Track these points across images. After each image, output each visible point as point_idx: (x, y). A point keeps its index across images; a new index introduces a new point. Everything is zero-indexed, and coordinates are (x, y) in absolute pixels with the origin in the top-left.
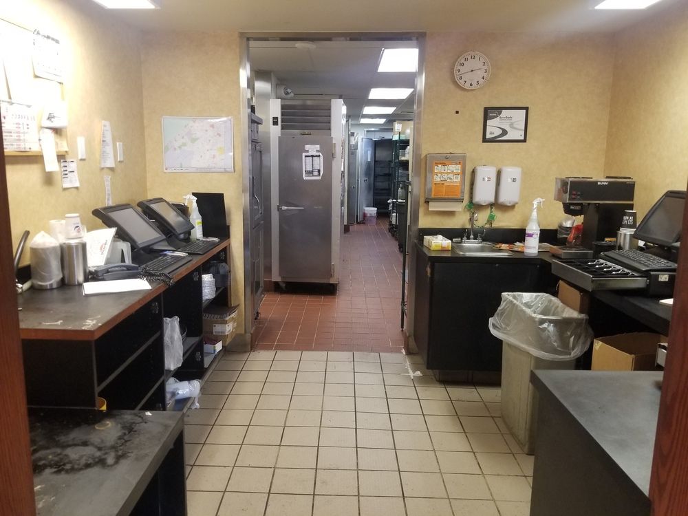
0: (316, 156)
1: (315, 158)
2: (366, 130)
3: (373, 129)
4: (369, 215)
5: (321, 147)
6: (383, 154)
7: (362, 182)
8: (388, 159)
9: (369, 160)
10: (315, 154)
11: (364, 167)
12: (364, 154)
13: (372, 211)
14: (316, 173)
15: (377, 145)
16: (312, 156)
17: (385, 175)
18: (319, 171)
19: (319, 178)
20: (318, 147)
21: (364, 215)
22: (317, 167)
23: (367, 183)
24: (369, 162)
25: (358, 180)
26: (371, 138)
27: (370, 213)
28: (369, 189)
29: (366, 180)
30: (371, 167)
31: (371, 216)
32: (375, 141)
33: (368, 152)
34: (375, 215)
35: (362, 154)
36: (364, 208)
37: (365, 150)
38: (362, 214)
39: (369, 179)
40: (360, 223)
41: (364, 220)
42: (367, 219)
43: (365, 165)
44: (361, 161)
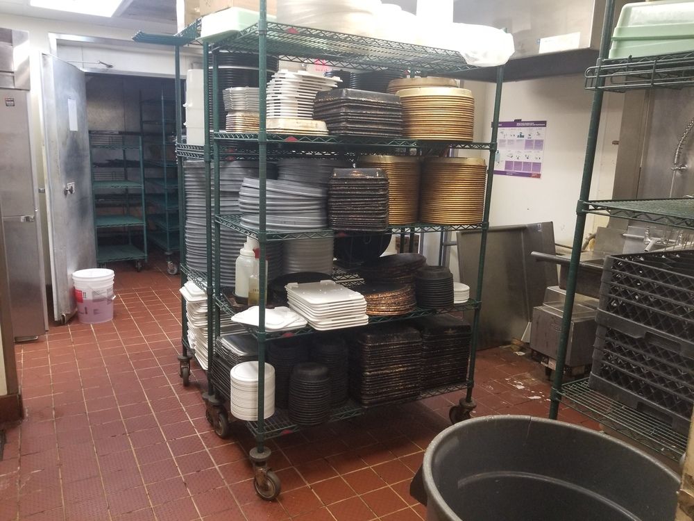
2: (53, 38)
3: (75, 38)
4: (89, 297)
7: (55, 199)
9: (74, 127)
11: (61, 149)
12: (53, 107)
13: (99, 280)
21: (75, 297)
23: (75, 197)
24: (74, 133)
25: (40, 191)
26: (74, 64)
27: (95, 288)
28: (82, 211)
29: (71, 191)
30: (81, 147)
31: (97, 297)
32: (87, 74)
33: (70, 102)
34: (111, 292)
35: (46, 107)
36: (70, 272)
37: (56, 95)
38: (67, 294)
39: (78, 184)
40: (62, 323)
41: (75, 312)
42: (86, 308)
43: (64, 144)
44: (48, 131)
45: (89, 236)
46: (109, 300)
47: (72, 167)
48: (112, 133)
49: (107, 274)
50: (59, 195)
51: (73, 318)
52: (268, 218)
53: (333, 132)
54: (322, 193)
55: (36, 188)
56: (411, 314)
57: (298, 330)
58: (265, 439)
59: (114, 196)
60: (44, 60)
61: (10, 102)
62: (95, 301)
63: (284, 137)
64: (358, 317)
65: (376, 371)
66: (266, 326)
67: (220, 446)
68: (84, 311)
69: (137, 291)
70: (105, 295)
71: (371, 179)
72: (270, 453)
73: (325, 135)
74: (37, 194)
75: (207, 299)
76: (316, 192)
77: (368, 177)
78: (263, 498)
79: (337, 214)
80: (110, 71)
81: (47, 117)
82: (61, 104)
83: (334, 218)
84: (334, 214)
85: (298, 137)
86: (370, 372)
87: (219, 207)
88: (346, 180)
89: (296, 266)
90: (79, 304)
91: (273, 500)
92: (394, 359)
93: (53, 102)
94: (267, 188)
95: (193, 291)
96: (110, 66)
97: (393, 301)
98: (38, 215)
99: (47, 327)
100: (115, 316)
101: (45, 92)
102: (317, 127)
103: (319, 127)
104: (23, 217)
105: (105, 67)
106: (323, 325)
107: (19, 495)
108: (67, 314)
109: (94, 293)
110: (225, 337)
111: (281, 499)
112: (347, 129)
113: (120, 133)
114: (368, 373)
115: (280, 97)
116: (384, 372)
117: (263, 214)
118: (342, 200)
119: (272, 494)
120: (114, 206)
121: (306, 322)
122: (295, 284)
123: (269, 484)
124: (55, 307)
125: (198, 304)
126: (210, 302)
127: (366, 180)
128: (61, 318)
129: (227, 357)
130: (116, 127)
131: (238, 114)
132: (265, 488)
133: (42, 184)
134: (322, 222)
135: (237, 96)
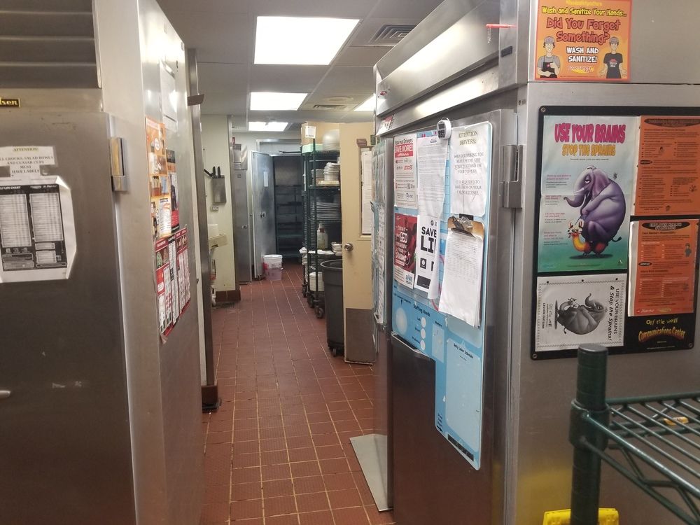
0: (44, 189)
1: (36, 198)
2: (258, 141)
3: (269, 141)
4: (270, 267)
5: (58, 154)
6: (285, 176)
7: (257, 219)
8: (293, 182)
9: (266, 185)
10: (36, 179)
11: (259, 196)
12: (257, 176)
13: (275, 259)
14: (49, 257)
15: (276, 163)
16: (27, 190)
17: (290, 204)
18: (60, 247)
19: (64, 274)
20: (47, 154)
21: (264, 267)
22: (49, 233)
23: (266, 218)
24: (266, 187)
26: (267, 154)
27: (273, 263)
28: (269, 227)
29: (264, 215)
30: (270, 195)
31: (274, 267)
32: (274, 158)
33: (264, 172)
34: (281, 266)
35: (254, 176)
36: (262, 255)
37: (258, 170)
38: (260, 265)
39: (268, 213)
40: (257, 280)
41: (264, 275)
42: (269, 273)
43: (261, 193)
44: (254, 187)
45: (272, 240)
46: (279, 269)
47: (265, 204)
49: (279, 257)
50: (259, 217)
51: (263, 277)
55: (249, 214)
60: (254, 155)
61: (239, 176)
62: (273, 269)
70: (278, 267)
74: (249, 216)
78: (318, 318)
81: (254, 181)
82: (261, 175)
90: (266, 270)
91: (322, 317)
93: (257, 174)
98: (249, 226)
99: (251, 280)
100: (282, 278)
101: (254, 169)
108: (260, 276)
109: (273, 265)
115: (326, 172)
124: (255, 272)
128: (258, 277)
133: (251, 212)
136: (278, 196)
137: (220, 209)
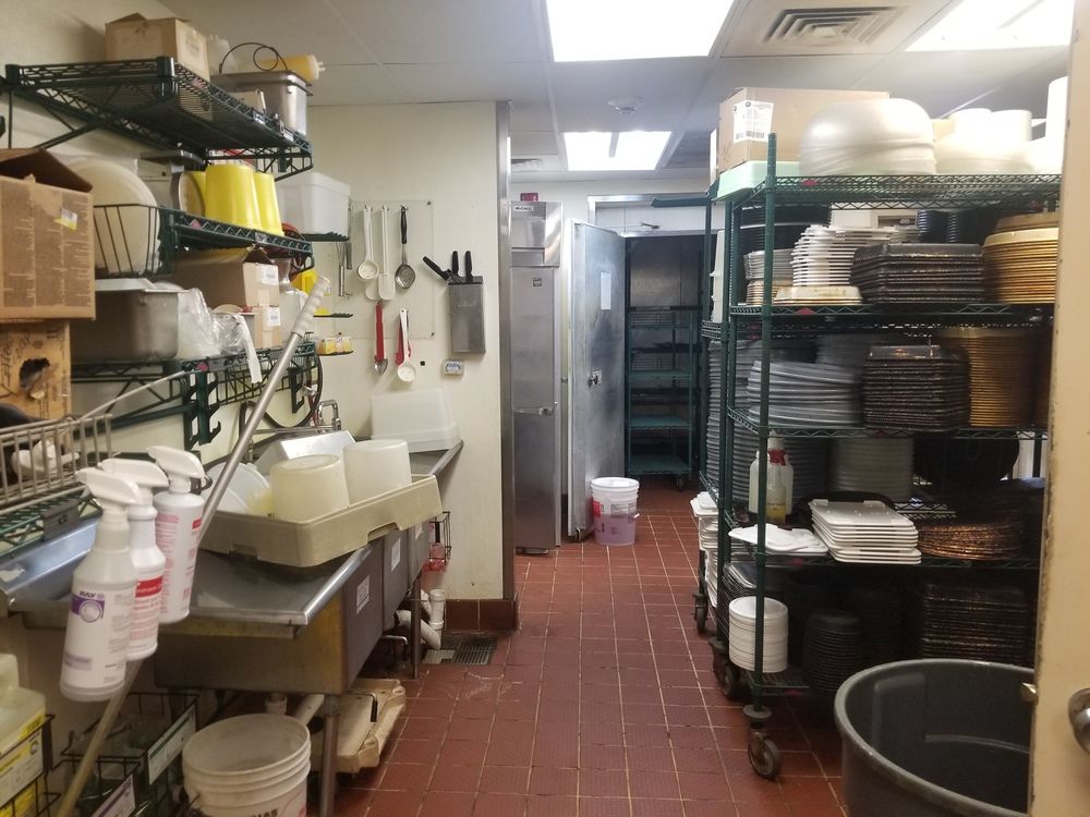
2: (593, 199)
3: (619, 201)
4: (607, 511)
6: (652, 288)
7: (578, 389)
9: (606, 305)
11: (587, 333)
12: (583, 283)
13: (618, 491)
15: (636, 255)
17: (663, 348)
21: (592, 509)
23: (601, 387)
24: (606, 311)
25: (562, 381)
26: (613, 230)
27: (615, 501)
28: (609, 406)
29: (596, 381)
30: (613, 328)
31: (616, 511)
32: (628, 240)
33: (603, 275)
34: (634, 509)
35: (576, 285)
36: (588, 478)
37: (587, 269)
38: (583, 504)
39: (606, 374)
40: (574, 540)
41: (591, 530)
42: (603, 525)
43: (593, 325)
44: (576, 312)
45: (616, 437)
46: (630, 517)
47: (600, 352)
48: (661, 309)
49: (631, 485)
50: (583, 386)
51: (589, 536)
52: (771, 409)
53: (870, 299)
54: (855, 379)
55: (558, 377)
56: (1004, 562)
57: (812, 558)
58: (764, 694)
59: (661, 391)
60: (577, 230)
61: (537, 282)
62: (613, 516)
63: (796, 309)
64: (904, 552)
65: (942, 639)
66: (767, 545)
67: (723, 706)
68: (600, 528)
69: (672, 514)
70: (626, 511)
71: (920, 360)
72: (769, 714)
73: (857, 303)
74: (558, 384)
75: (717, 513)
76: (846, 378)
77: (917, 357)
78: (759, 775)
79: (873, 406)
80: (656, 233)
81: (576, 295)
82: (593, 279)
83: (870, 413)
84: (869, 406)
85: (814, 308)
86: (929, 638)
87: (734, 398)
88: (886, 361)
89: (848, 483)
90: (596, 519)
91: (772, 778)
92: (973, 626)
93: (583, 278)
94: (771, 371)
95: (703, 504)
96: (656, 227)
97: (972, 538)
98: (558, 409)
99: (558, 541)
100: (637, 539)
101: (575, 267)
102: (844, 295)
103: (850, 295)
104: (541, 409)
105: (649, 229)
106: (847, 555)
107: (498, 700)
108: (582, 530)
109: (613, 507)
110: (735, 565)
111: (783, 781)
112: (887, 294)
113: (672, 308)
114: (927, 640)
115: (806, 259)
116: (955, 643)
117: (764, 404)
118: (880, 388)
119: (769, 769)
120: (660, 403)
121: (826, 550)
122: (825, 502)
123: (766, 755)
124: (570, 518)
125: (708, 520)
126: (721, 518)
127: (914, 361)
128: (575, 534)
129: (733, 588)
130: (669, 302)
131: (757, 283)
132: (761, 761)
133: (564, 372)
134: (853, 416)
135: (757, 262)
136: (633, 332)
137: (469, 370)
